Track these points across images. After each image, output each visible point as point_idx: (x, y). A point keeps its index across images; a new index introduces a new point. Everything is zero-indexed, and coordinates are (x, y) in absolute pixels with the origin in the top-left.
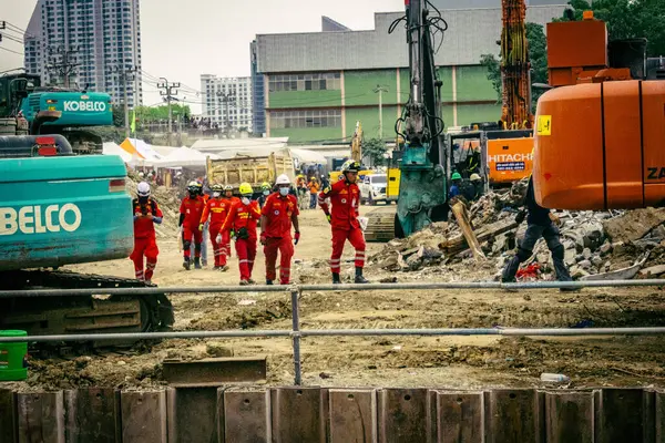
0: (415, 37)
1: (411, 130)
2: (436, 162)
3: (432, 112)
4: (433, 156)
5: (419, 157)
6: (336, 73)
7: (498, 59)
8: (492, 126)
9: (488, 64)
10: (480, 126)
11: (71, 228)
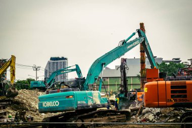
0: (122, 71)
1: (121, 90)
2: (126, 97)
3: (126, 86)
4: (126, 95)
5: (123, 96)
6: (107, 78)
7: (140, 75)
8: (138, 89)
9: (138, 76)
10: (136, 89)
11: (57, 105)
